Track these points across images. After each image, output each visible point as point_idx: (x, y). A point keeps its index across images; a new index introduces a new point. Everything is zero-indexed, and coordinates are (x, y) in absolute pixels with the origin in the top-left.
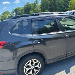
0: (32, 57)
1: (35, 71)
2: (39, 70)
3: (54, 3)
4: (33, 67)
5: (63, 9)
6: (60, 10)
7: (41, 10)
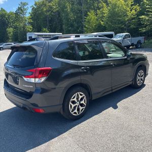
0: (78, 88)
1: (81, 108)
2: (84, 107)
3: (58, 16)
4: (79, 103)
5: (76, 30)
6: (70, 30)
7: (31, 28)
